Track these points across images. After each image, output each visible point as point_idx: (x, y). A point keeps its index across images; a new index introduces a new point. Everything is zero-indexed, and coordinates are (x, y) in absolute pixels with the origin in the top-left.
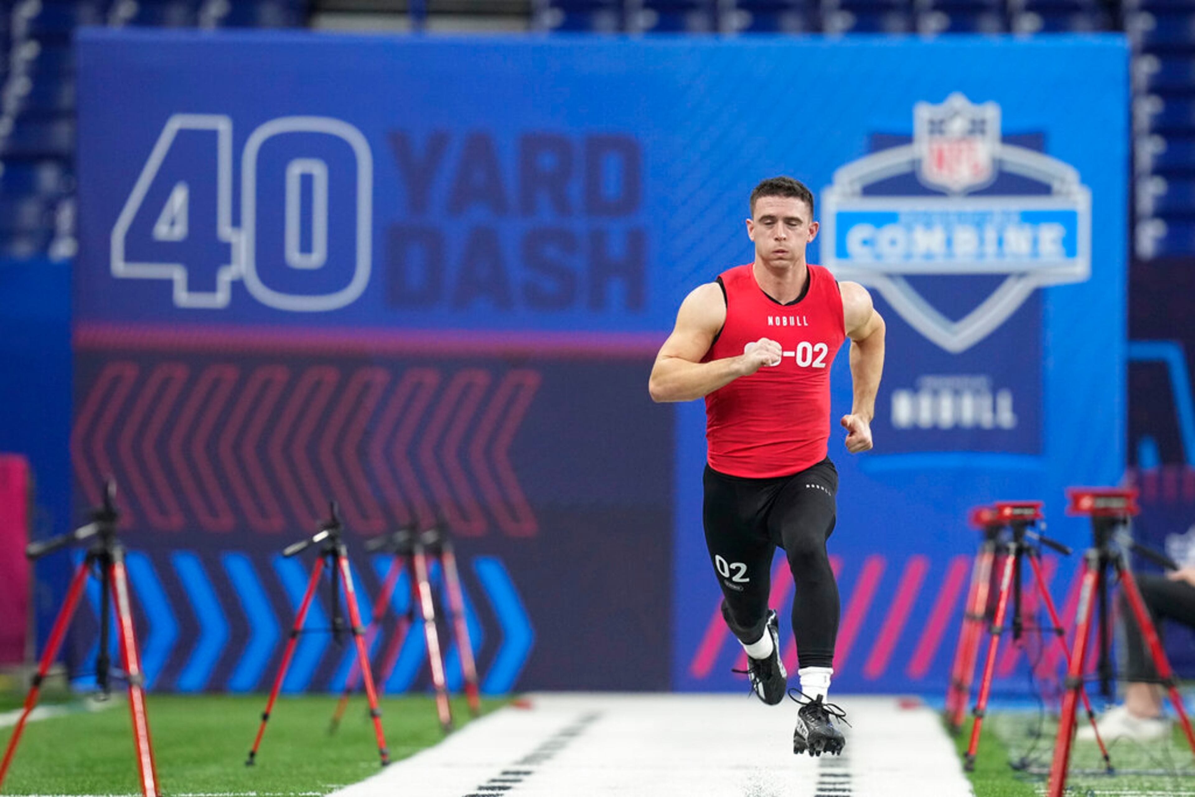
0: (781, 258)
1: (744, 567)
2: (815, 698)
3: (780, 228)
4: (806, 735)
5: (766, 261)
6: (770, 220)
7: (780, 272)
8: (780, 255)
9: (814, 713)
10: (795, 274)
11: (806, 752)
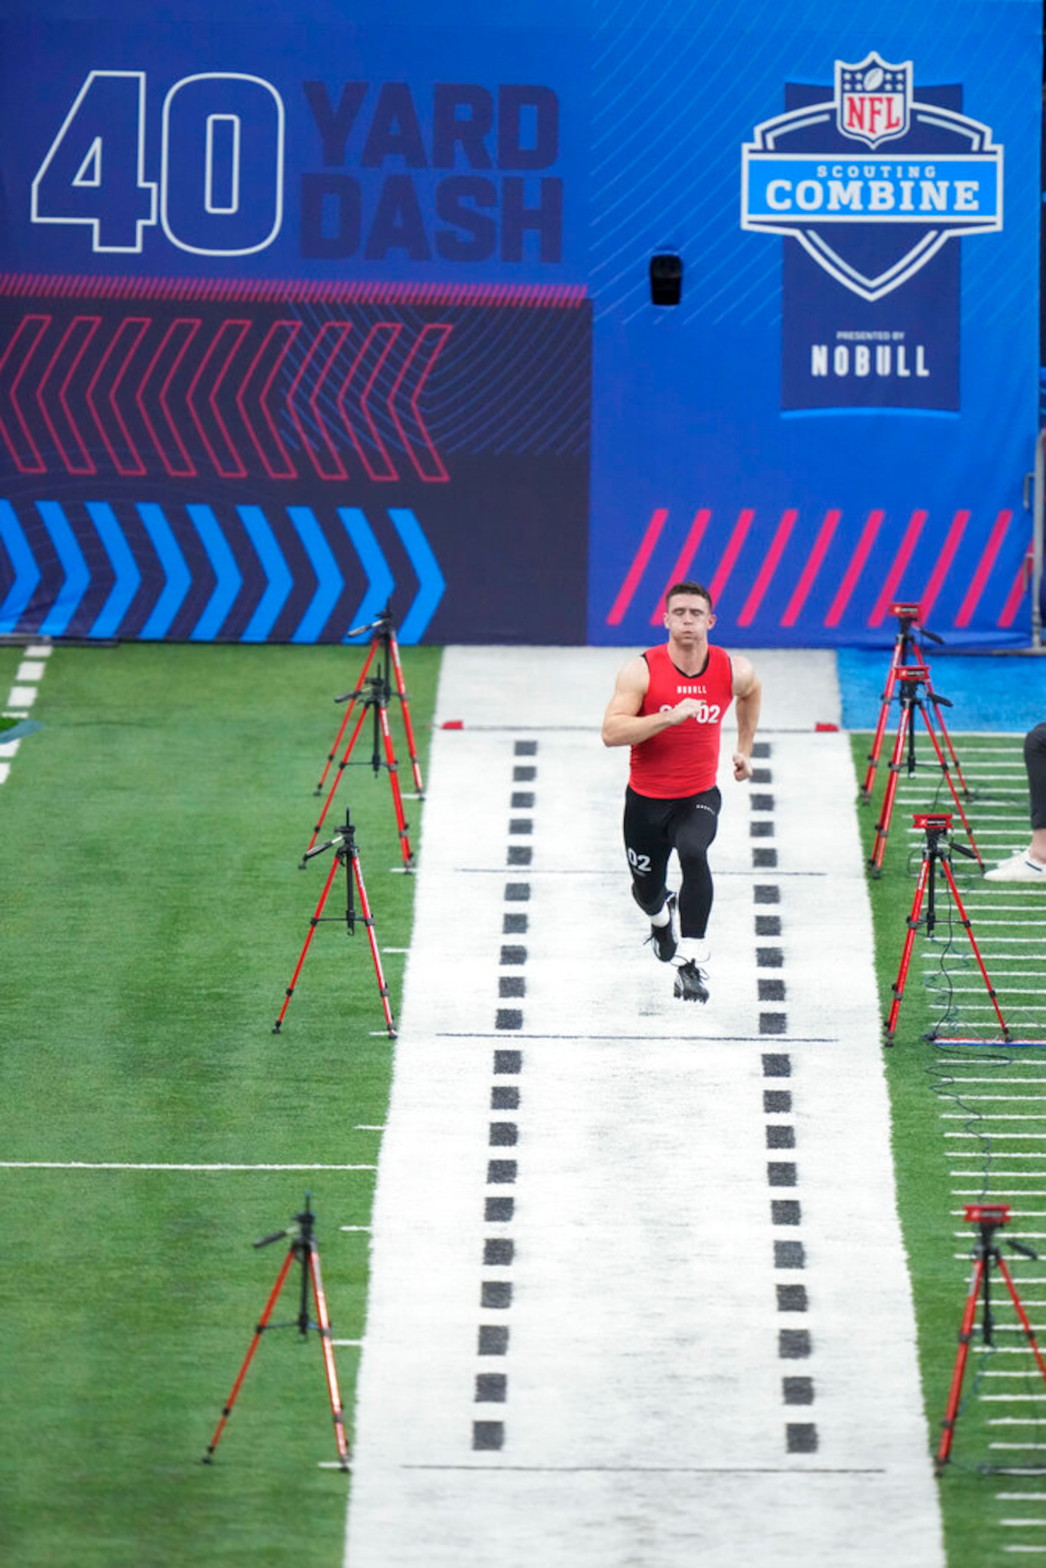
0: (687, 638)
1: (647, 860)
2: (690, 961)
3: (688, 616)
4: (682, 988)
5: (677, 640)
6: (681, 611)
7: (687, 648)
8: (688, 635)
9: (688, 973)
10: (699, 652)
11: (682, 998)
